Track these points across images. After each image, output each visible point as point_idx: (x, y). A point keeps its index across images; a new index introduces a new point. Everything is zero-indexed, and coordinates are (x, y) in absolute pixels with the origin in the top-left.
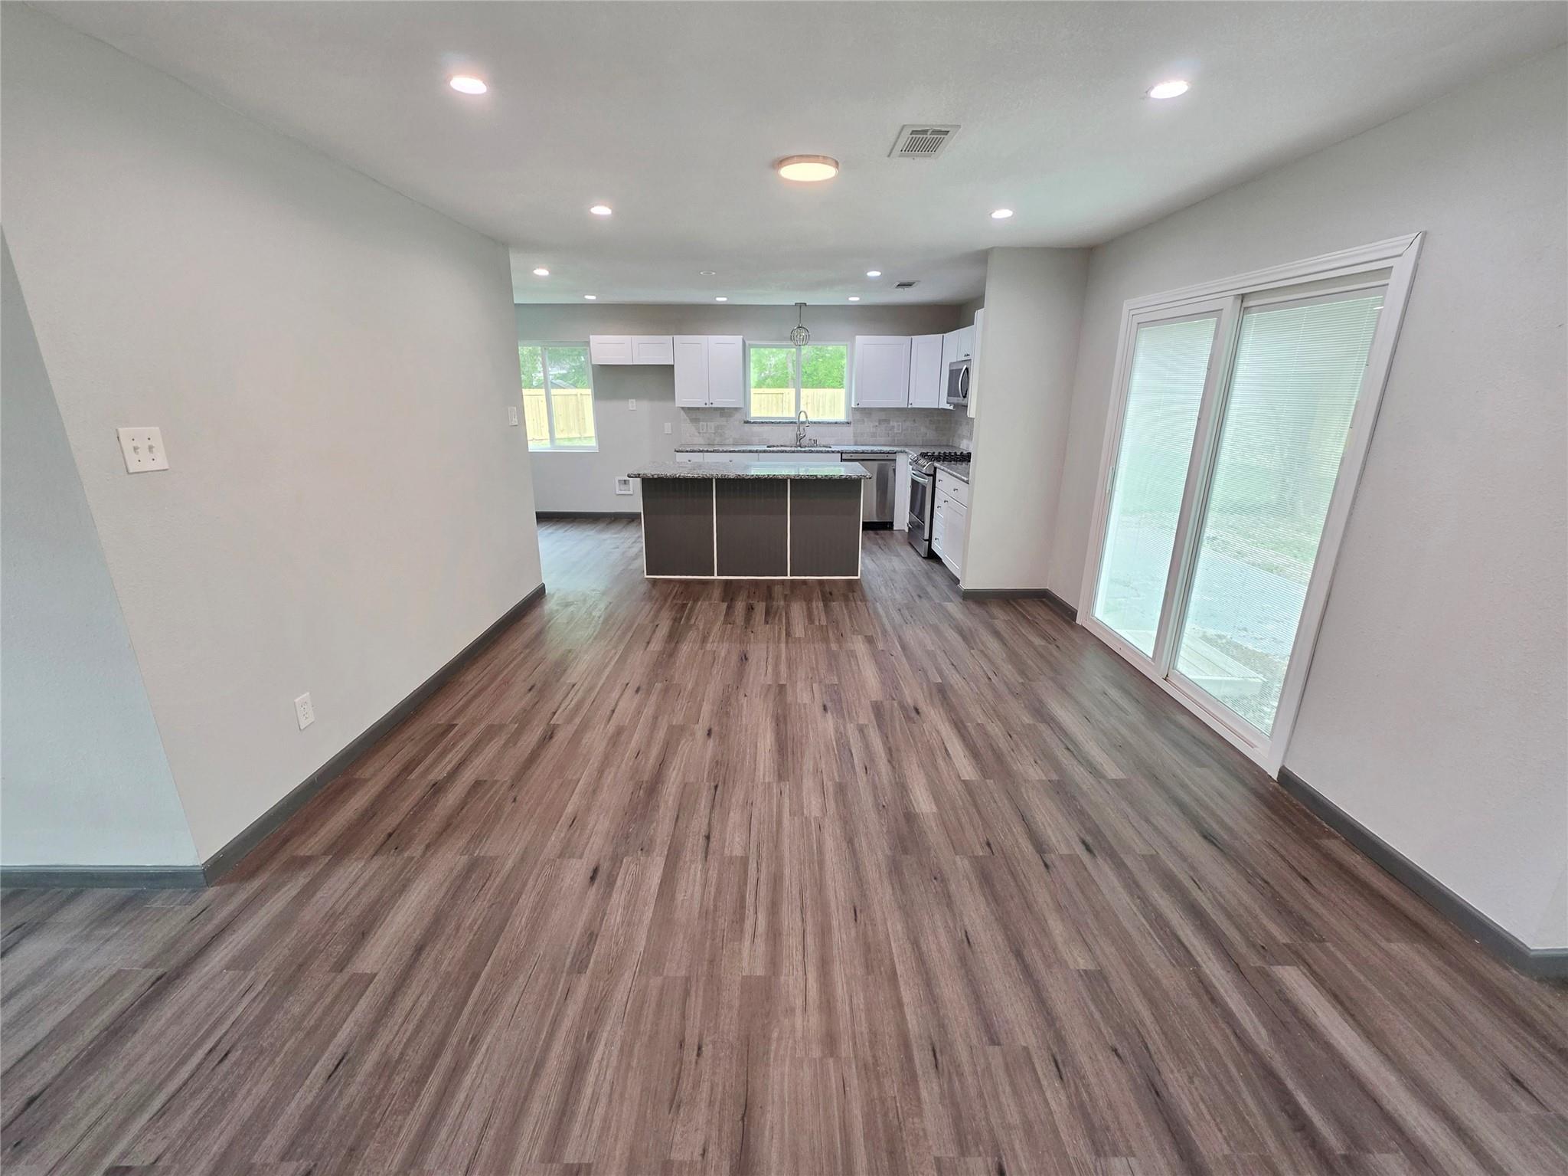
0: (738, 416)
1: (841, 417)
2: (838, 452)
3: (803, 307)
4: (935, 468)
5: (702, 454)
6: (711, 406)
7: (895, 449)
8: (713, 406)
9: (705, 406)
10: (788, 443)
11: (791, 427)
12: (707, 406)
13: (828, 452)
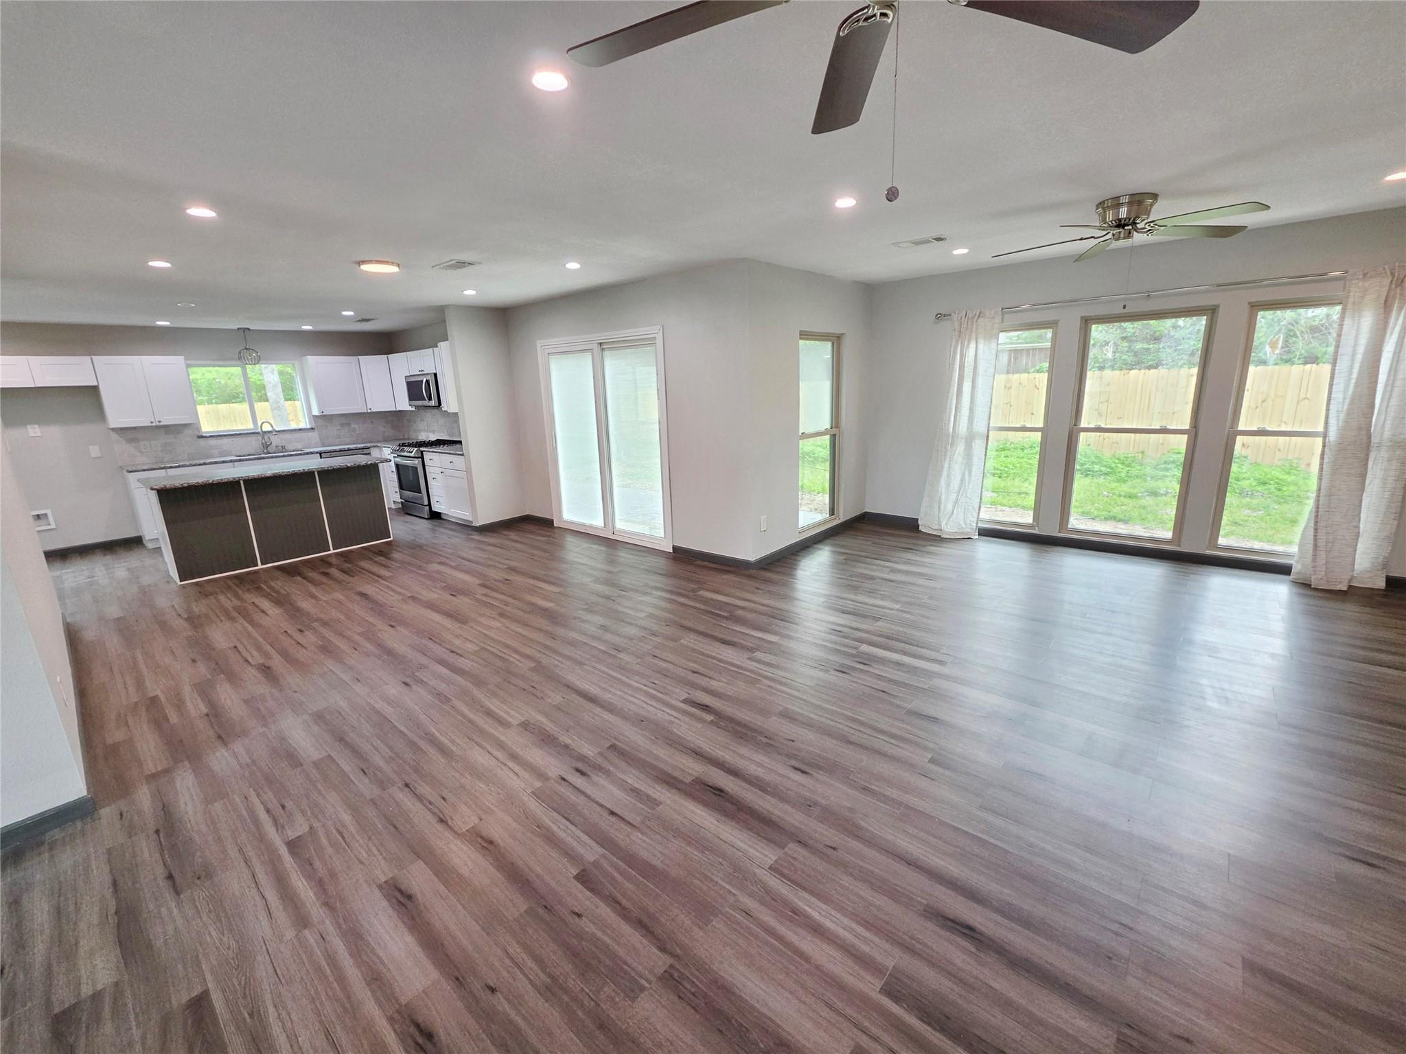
0: (189, 433)
1: (304, 423)
2: (317, 453)
3: (247, 332)
4: (422, 452)
5: (164, 470)
6: (158, 424)
7: (369, 445)
8: (161, 424)
9: (150, 424)
10: (253, 452)
11: (253, 438)
12: (154, 424)
13: (301, 454)
